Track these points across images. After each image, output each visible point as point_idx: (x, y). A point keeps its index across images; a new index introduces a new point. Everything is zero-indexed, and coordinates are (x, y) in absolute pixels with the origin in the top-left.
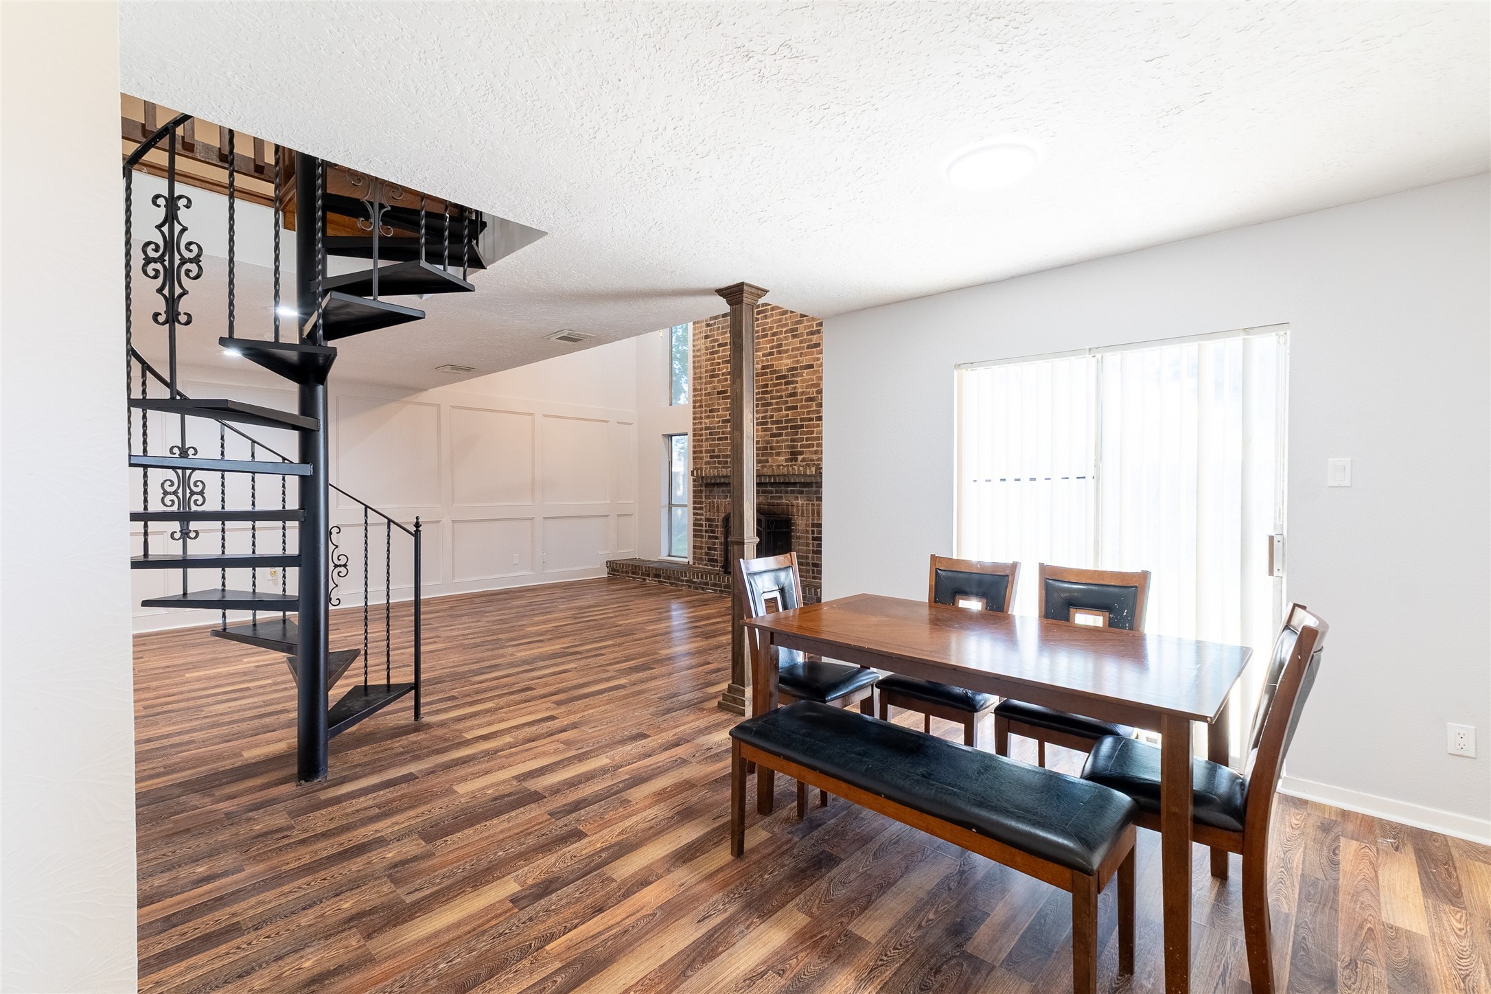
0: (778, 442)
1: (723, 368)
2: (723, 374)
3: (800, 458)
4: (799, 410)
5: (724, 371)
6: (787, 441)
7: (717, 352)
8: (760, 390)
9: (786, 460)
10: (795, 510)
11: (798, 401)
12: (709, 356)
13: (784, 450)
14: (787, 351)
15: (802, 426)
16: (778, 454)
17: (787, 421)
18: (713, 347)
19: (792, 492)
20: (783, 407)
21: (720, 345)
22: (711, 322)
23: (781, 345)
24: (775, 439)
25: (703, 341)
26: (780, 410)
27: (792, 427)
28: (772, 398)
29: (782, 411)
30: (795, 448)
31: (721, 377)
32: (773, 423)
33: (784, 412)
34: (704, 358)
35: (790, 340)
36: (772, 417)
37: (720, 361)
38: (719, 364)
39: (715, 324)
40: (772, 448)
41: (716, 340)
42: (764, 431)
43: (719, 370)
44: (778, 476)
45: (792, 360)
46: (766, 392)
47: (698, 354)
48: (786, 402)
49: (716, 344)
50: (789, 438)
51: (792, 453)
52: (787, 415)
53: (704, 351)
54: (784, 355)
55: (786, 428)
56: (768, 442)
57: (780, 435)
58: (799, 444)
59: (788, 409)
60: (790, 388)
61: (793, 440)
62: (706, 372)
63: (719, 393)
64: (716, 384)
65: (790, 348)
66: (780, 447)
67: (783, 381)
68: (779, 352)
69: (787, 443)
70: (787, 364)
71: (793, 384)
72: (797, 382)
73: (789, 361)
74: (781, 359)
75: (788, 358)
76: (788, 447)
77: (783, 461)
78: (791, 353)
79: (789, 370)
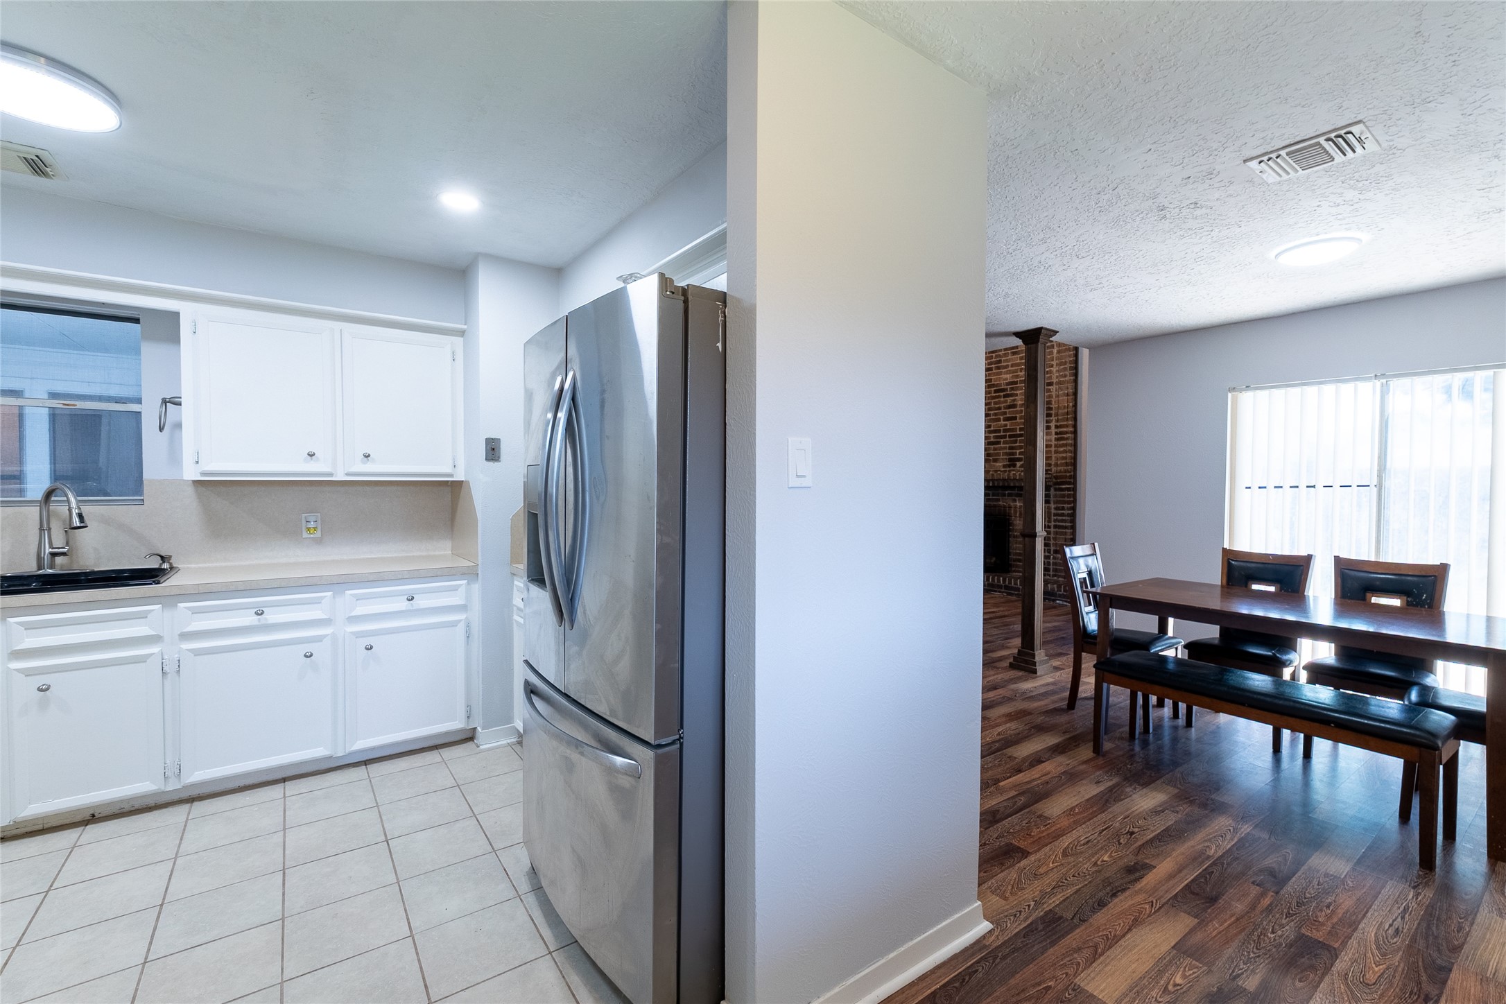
0: (995, 449)
3: (1018, 463)
4: (1018, 420)
6: (1005, 448)
9: (1004, 466)
10: (1012, 512)
11: (1017, 412)
13: (1002, 457)
14: (1007, 367)
15: (1021, 435)
16: (997, 461)
17: (1005, 431)
19: (1010, 495)
20: (1002, 417)
23: (1000, 362)
24: (992, 446)
26: (999, 420)
27: (1010, 436)
29: (1000, 421)
30: (1013, 455)
32: (991, 432)
33: (1002, 422)
35: (1010, 357)
44: (997, 480)
45: (1011, 375)
48: (1005, 413)
50: (1008, 446)
51: (1010, 460)
52: (1006, 425)
54: (1003, 370)
55: (1004, 437)
57: (999, 443)
58: (1018, 451)
59: (1006, 419)
60: (1009, 401)
61: (1011, 448)
65: (1010, 364)
66: (998, 454)
67: (1002, 394)
68: (998, 368)
69: (1005, 451)
70: (1006, 379)
71: (1012, 397)
72: (1016, 395)
73: (1008, 376)
74: (1000, 373)
75: (1007, 373)
76: (1007, 454)
77: (1000, 466)
78: (1010, 368)
79: (1008, 384)
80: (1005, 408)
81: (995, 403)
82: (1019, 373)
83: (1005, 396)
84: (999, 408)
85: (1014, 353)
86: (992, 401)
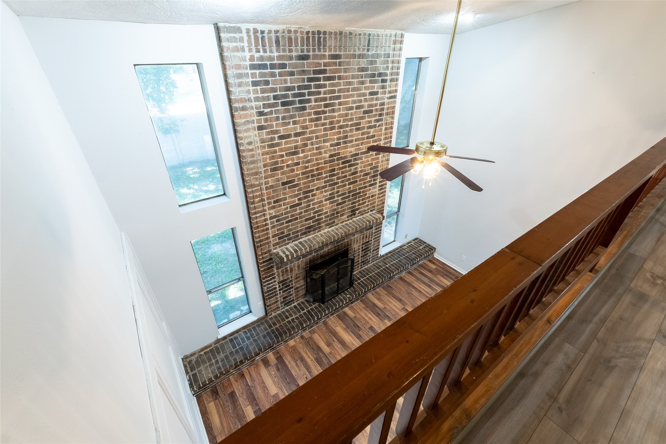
0: (342, 208)
1: (287, 161)
2: (288, 166)
3: (357, 212)
5: (290, 162)
7: (278, 145)
8: (328, 174)
9: (348, 217)
10: (353, 242)
12: (266, 149)
13: (346, 212)
15: (360, 193)
16: (342, 215)
18: (272, 139)
21: (281, 137)
22: (266, 110)
24: (340, 206)
25: (257, 132)
26: (345, 185)
27: (353, 195)
28: (338, 179)
30: (354, 208)
31: (285, 169)
32: (338, 196)
33: (348, 187)
34: (260, 151)
36: (338, 192)
37: (284, 153)
38: (282, 156)
39: (271, 113)
40: (337, 213)
41: (276, 132)
42: (332, 203)
43: (283, 162)
46: (334, 175)
47: (250, 147)
49: (276, 136)
50: (351, 202)
51: (352, 211)
52: (350, 188)
53: (259, 144)
55: (349, 197)
56: (335, 210)
57: (344, 202)
58: (357, 204)
61: (353, 203)
62: (265, 166)
63: (284, 184)
64: (280, 176)
66: (344, 210)
67: (347, 164)
68: (345, 143)
69: (349, 206)
70: (351, 152)
71: (354, 166)
72: (358, 164)
73: (353, 149)
74: (346, 147)
75: (352, 146)
76: (350, 208)
77: (345, 218)
78: (354, 143)
79: (352, 156)
80: (350, 175)
81: (343, 173)
82: (360, 146)
83: (350, 166)
84: (346, 176)
85: (357, 129)
86: (340, 171)
